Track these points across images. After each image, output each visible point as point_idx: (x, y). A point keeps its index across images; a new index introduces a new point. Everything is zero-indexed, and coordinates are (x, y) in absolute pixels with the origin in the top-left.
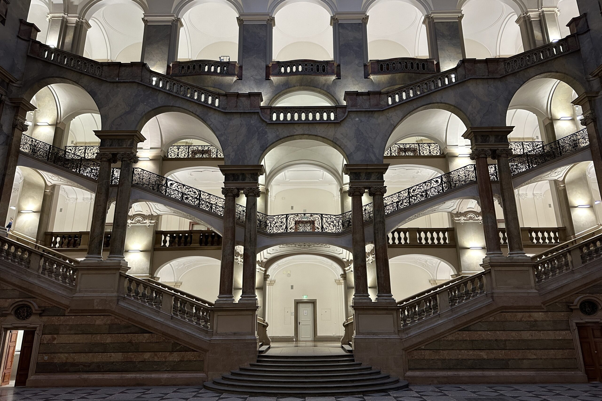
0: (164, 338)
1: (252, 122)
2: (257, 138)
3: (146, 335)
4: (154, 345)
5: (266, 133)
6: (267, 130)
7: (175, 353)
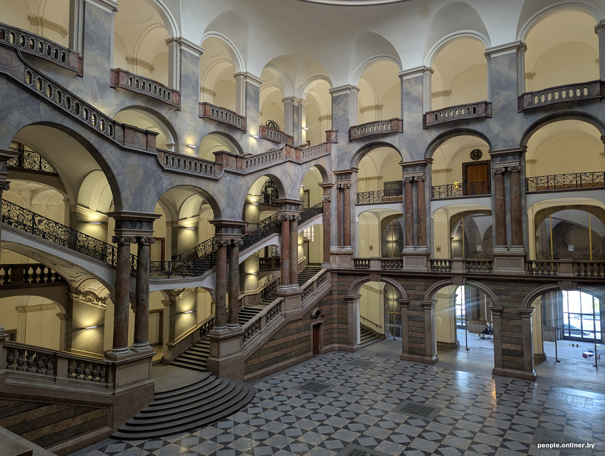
0: (65, 406)
1: (149, 164)
2: (153, 183)
3: (44, 409)
4: (53, 416)
5: (161, 179)
6: (162, 175)
7: (78, 417)
